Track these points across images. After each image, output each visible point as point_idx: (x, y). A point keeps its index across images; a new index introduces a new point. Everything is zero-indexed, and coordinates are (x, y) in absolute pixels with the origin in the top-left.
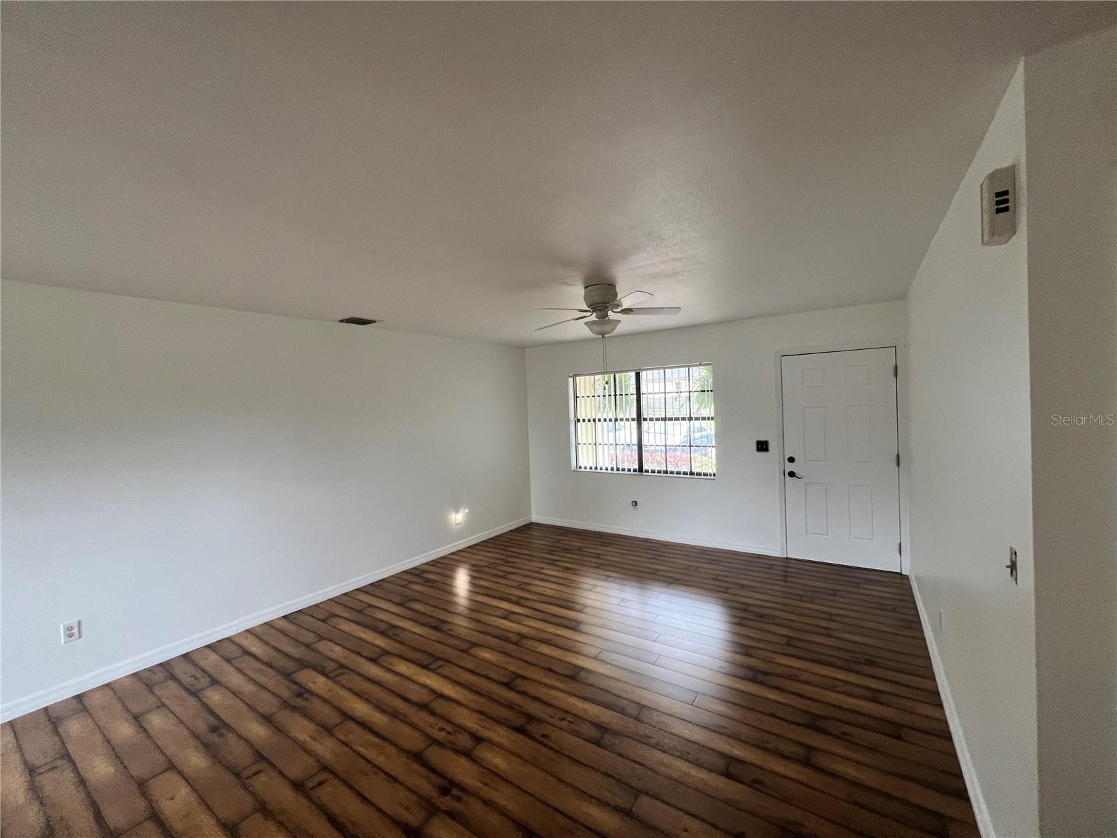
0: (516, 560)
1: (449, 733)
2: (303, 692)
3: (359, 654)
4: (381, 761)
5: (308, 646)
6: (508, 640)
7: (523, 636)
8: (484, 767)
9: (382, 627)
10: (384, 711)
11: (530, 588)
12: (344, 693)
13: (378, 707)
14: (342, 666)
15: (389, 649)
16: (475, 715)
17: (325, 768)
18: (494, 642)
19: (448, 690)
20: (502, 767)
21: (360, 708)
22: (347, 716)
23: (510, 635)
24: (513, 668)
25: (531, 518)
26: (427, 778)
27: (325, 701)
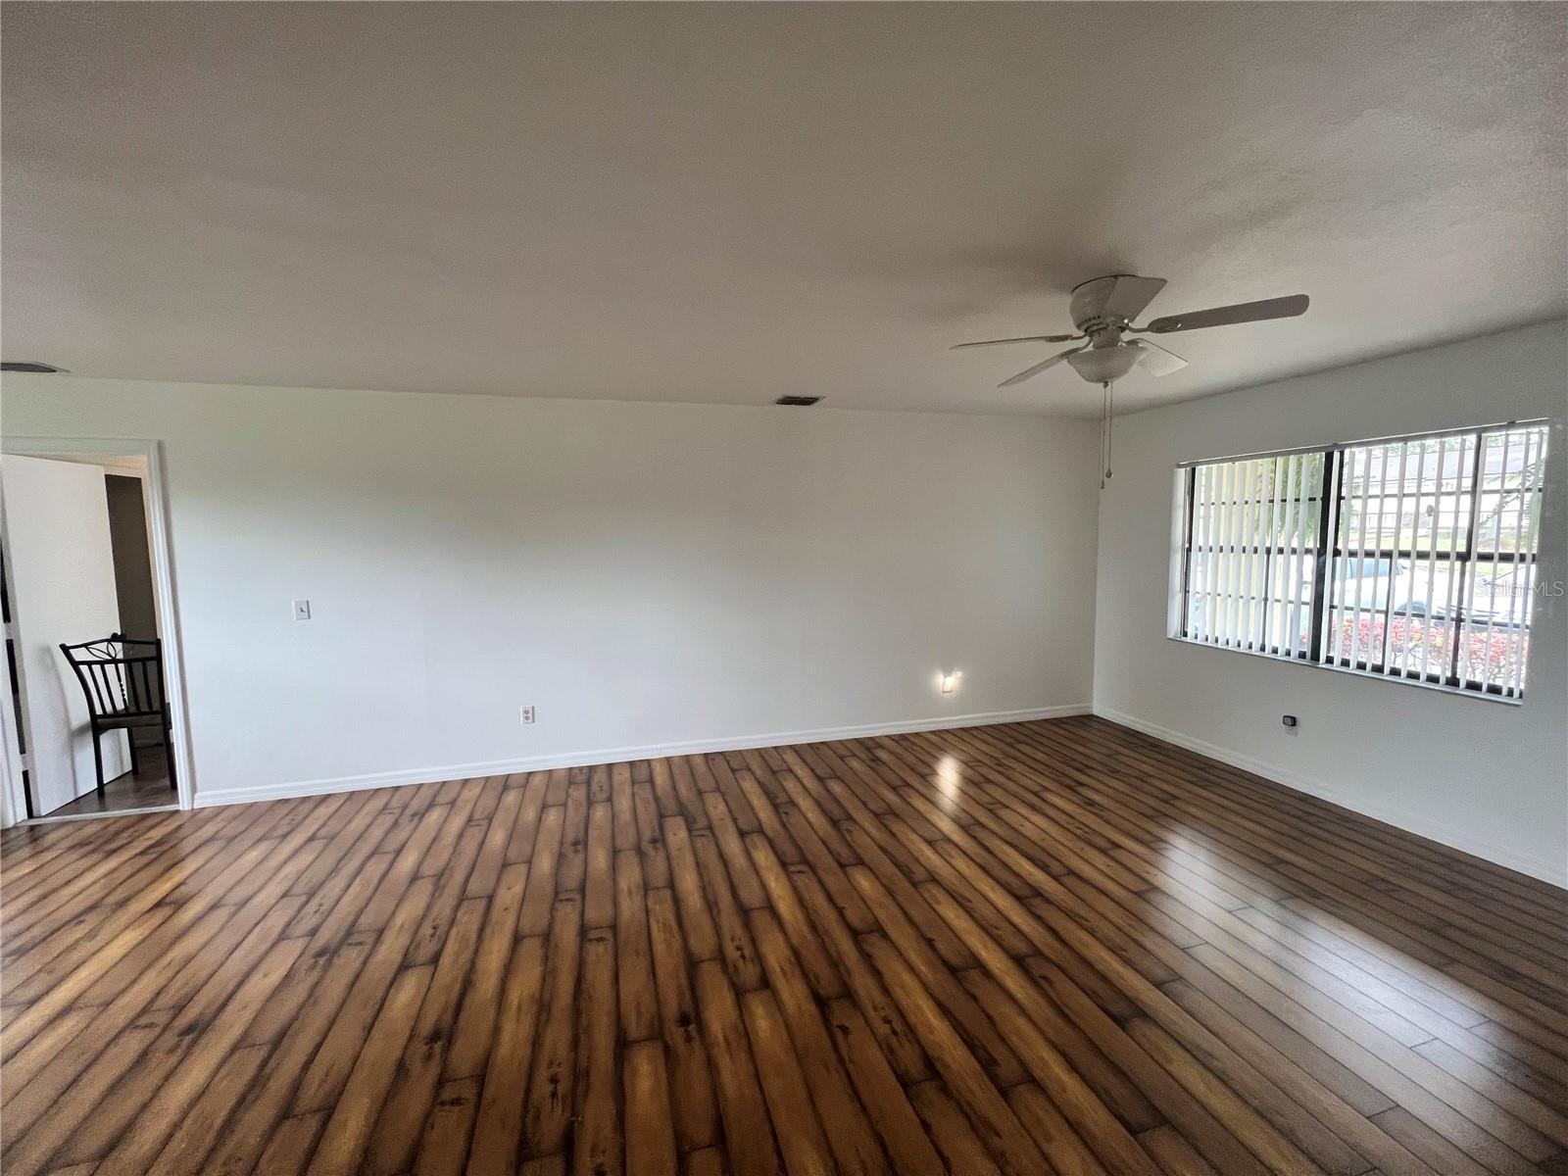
0: (1015, 765)
1: (743, 957)
2: (660, 840)
3: (735, 820)
4: (659, 947)
5: (700, 793)
6: (908, 875)
7: (934, 879)
8: (743, 1022)
9: (782, 798)
10: (705, 897)
11: (1004, 813)
12: (689, 860)
13: (705, 888)
14: (710, 828)
15: (765, 827)
16: (787, 952)
17: (614, 927)
18: (887, 868)
19: (785, 906)
20: (762, 1034)
21: (688, 882)
22: (672, 885)
23: (917, 869)
24: (882, 916)
25: (1091, 707)
26: (681, 994)
27: (668, 858)
